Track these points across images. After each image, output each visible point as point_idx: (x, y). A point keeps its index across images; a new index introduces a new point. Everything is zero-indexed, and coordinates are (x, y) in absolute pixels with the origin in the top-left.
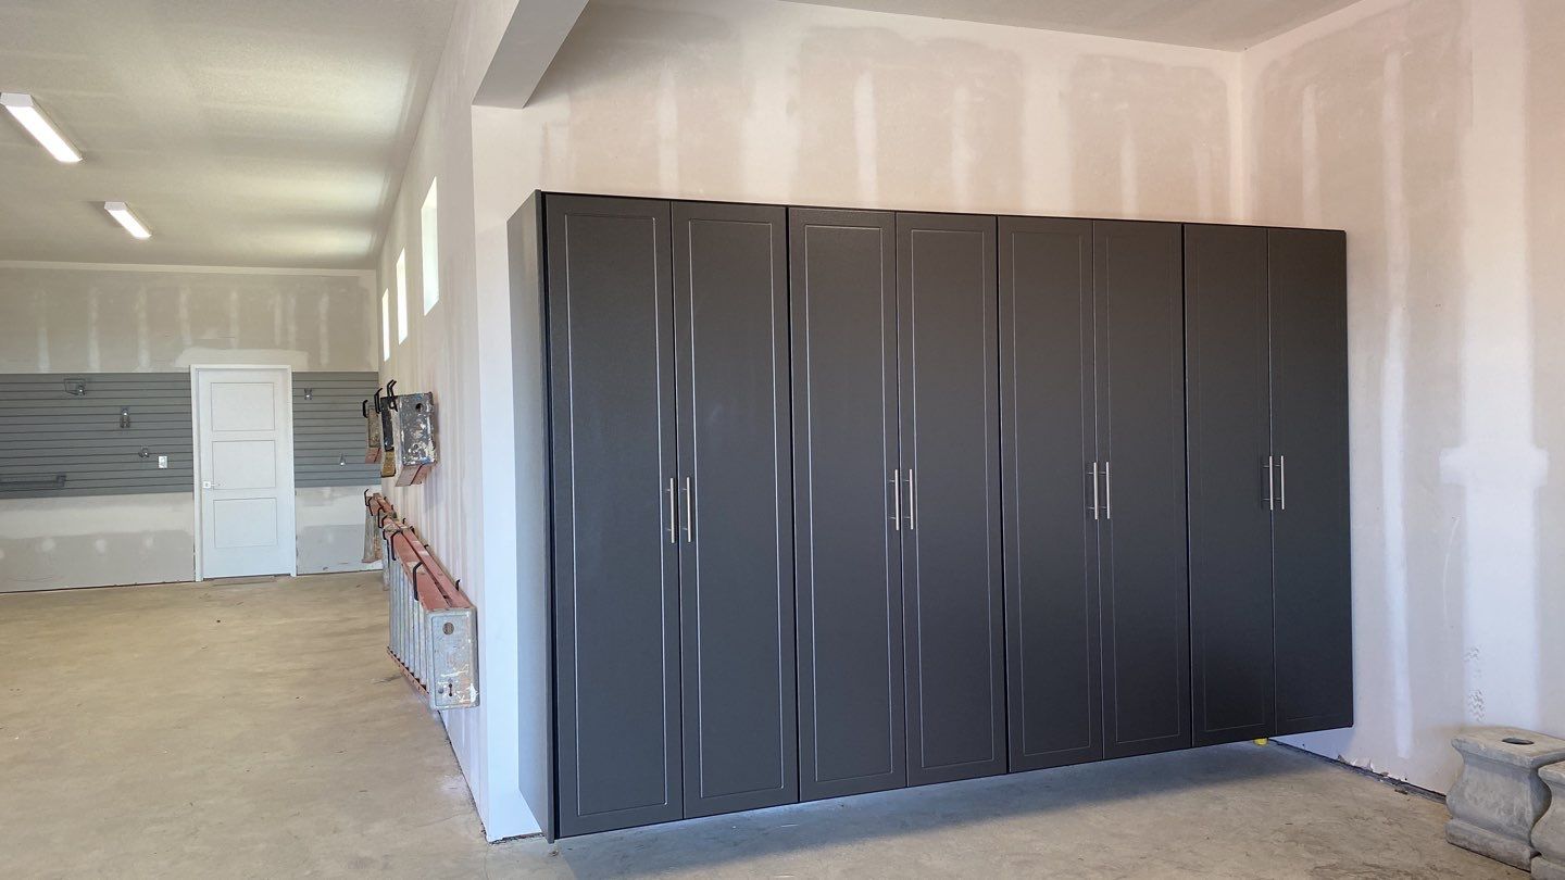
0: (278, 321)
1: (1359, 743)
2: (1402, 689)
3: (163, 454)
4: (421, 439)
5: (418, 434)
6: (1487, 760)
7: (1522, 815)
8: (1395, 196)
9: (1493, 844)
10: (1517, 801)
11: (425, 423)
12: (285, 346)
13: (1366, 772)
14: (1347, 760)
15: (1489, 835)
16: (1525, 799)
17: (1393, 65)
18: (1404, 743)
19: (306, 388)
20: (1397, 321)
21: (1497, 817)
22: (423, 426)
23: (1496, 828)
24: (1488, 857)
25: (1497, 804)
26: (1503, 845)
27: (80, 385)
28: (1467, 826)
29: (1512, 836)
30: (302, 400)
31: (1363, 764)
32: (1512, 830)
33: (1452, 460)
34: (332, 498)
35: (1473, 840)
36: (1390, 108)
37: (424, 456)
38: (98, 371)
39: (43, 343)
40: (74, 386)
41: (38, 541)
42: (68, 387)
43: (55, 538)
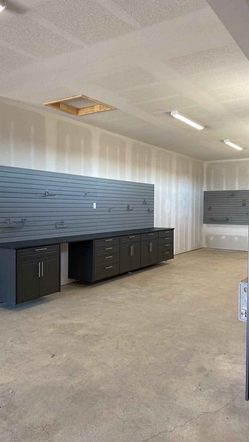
27: (233, 194)
38: (238, 190)
39: (225, 182)
40: (231, 194)
41: (222, 236)
42: (230, 194)
43: (225, 235)
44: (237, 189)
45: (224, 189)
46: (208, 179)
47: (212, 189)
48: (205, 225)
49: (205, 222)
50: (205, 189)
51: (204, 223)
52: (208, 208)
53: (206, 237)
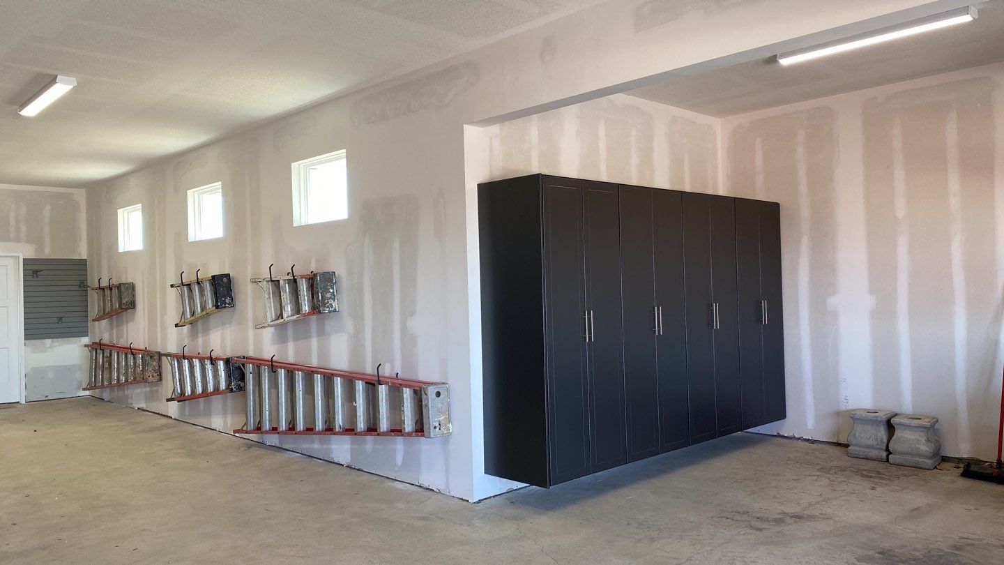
0: (12, 221)
1: (787, 427)
2: (809, 399)
4: (330, 298)
5: (328, 295)
6: (865, 420)
7: (882, 439)
8: (803, 188)
9: (870, 454)
10: (879, 435)
11: (333, 289)
12: (18, 240)
13: (793, 438)
14: (782, 434)
15: (868, 450)
16: (882, 433)
17: (801, 135)
18: (810, 422)
19: (34, 271)
20: (805, 241)
21: (871, 442)
22: (331, 291)
23: (872, 447)
24: (867, 459)
25: (870, 437)
26: (874, 453)
28: (858, 448)
29: (878, 449)
30: (30, 278)
31: (791, 434)
32: (878, 446)
33: (833, 302)
34: (51, 347)
35: (861, 453)
36: (800, 152)
37: (332, 307)
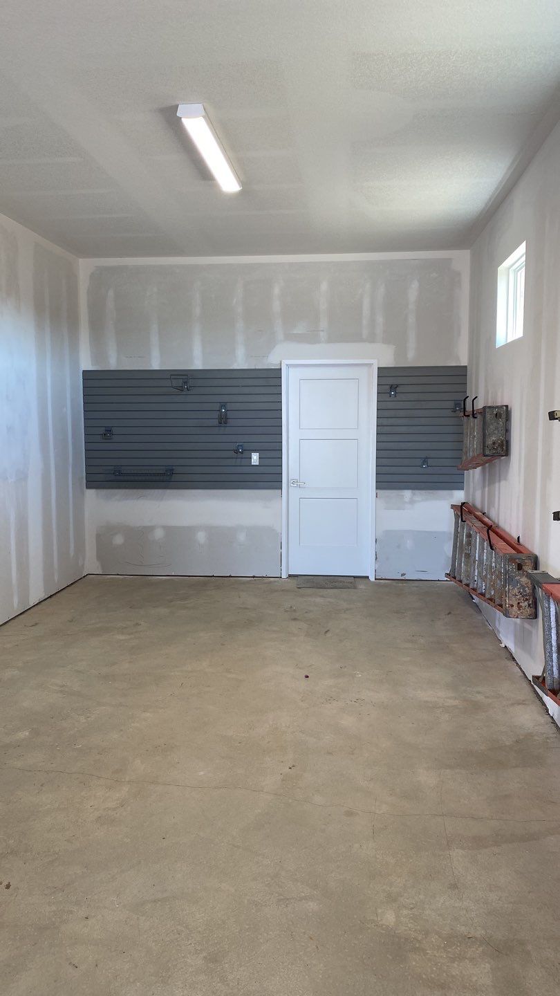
0: (366, 311)
3: (255, 451)
12: (372, 339)
19: (391, 387)
27: (184, 381)
34: (412, 502)
38: (200, 368)
39: (155, 339)
40: (180, 383)
41: (151, 529)
42: (175, 383)
43: (164, 527)
44: (198, 364)
45: (155, 365)
46: (97, 327)
47: (113, 362)
48: (91, 493)
49: (92, 482)
50: (87, 364)
51: (87, 488)
52: (102, 431)
53: (98, 536)
